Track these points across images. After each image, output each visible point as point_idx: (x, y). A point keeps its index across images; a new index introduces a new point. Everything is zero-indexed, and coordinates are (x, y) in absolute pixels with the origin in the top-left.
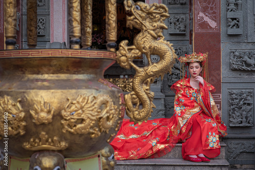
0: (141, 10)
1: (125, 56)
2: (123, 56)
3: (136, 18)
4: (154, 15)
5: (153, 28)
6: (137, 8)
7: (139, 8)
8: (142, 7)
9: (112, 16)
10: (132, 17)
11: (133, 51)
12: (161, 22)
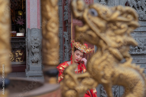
0: (99, 16)
1: (73, 89)
2: (70, 89)
3: (90, 29)
4: (119, 24)
5: (117, 45)
6: (93, 13)
7: (96, 14)
8: (101, 12)
9: (53, 25)
10: (85, 28)
11: (85, 81)
12: (128, 35)
